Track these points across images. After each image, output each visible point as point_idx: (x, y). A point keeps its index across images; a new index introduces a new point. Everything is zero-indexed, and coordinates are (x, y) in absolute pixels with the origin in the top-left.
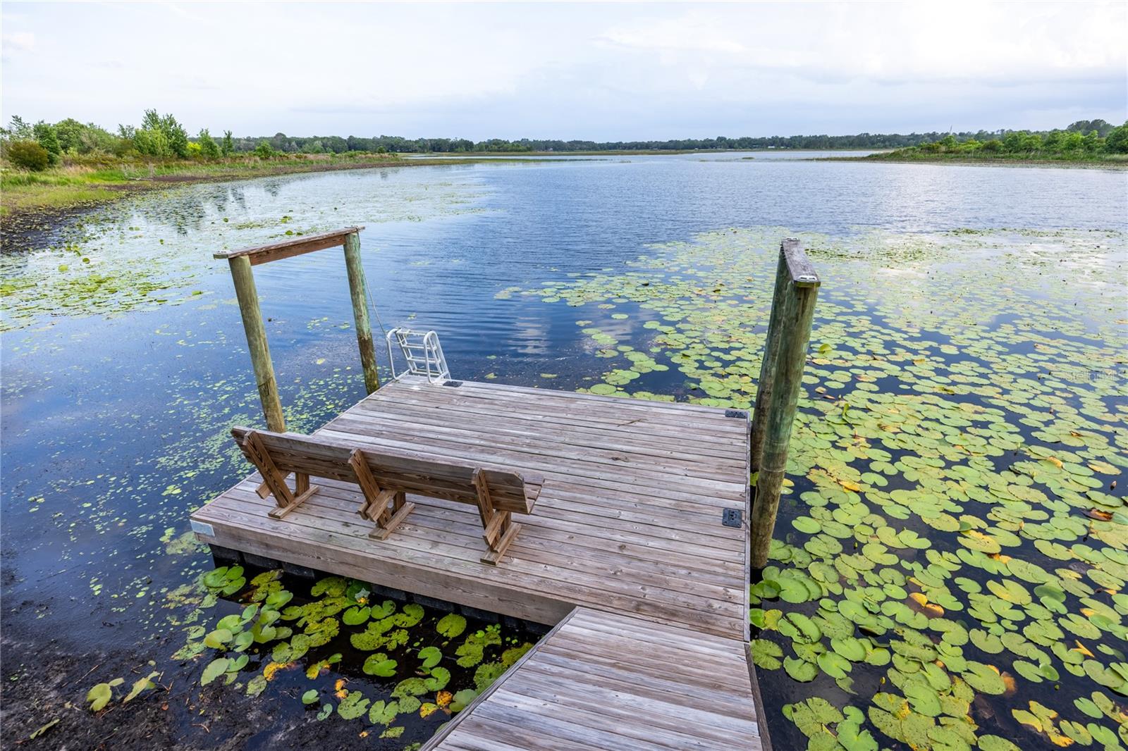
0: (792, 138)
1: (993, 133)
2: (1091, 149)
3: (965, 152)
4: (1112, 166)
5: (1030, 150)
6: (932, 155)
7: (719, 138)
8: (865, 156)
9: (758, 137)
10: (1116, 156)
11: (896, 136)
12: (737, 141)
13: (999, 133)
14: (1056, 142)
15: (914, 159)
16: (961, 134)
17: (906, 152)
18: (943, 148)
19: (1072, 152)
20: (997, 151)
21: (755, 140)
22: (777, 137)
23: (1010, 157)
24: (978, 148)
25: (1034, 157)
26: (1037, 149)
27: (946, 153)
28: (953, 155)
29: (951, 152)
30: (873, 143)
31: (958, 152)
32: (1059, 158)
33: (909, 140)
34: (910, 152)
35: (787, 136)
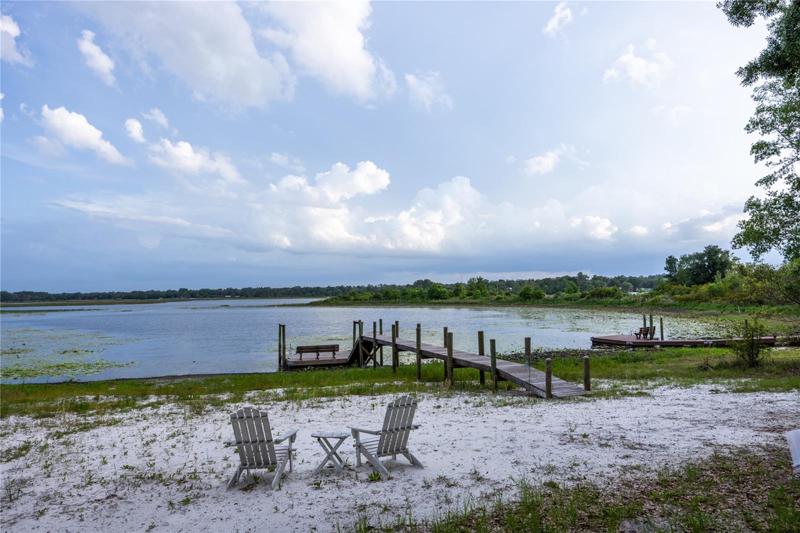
0: (243, 289)
1: (376, 286)
2: (423, 297)
3: (365, 300)
4: (433, 306)
5: (396, 298)
6: (347, 302)
7: (181, 290)
8: (308, 302)
9: (216, 288)
10: (434, 301)
11: (318, 288)
12: (198, 292)
13: (380, 286)
14: (407, 294)
15: (337, 304)
16: (358, 287)
17: (332, 299)
18: (352, 298)
19: (415, 299)
20: (381, 299)
21: (213, 291)
22: (231, 289)
23: (388, 302)
24: (370, 298)
25: (399, 302)
26: (399, 298)
27: (355, 300)
28: (359, 301)
29: (357, 300)
30: (304, 293)
31: (361, 300)
32: (410, 303)
33: (327, 291)
34: (335, 300)
35: (240, 288)
